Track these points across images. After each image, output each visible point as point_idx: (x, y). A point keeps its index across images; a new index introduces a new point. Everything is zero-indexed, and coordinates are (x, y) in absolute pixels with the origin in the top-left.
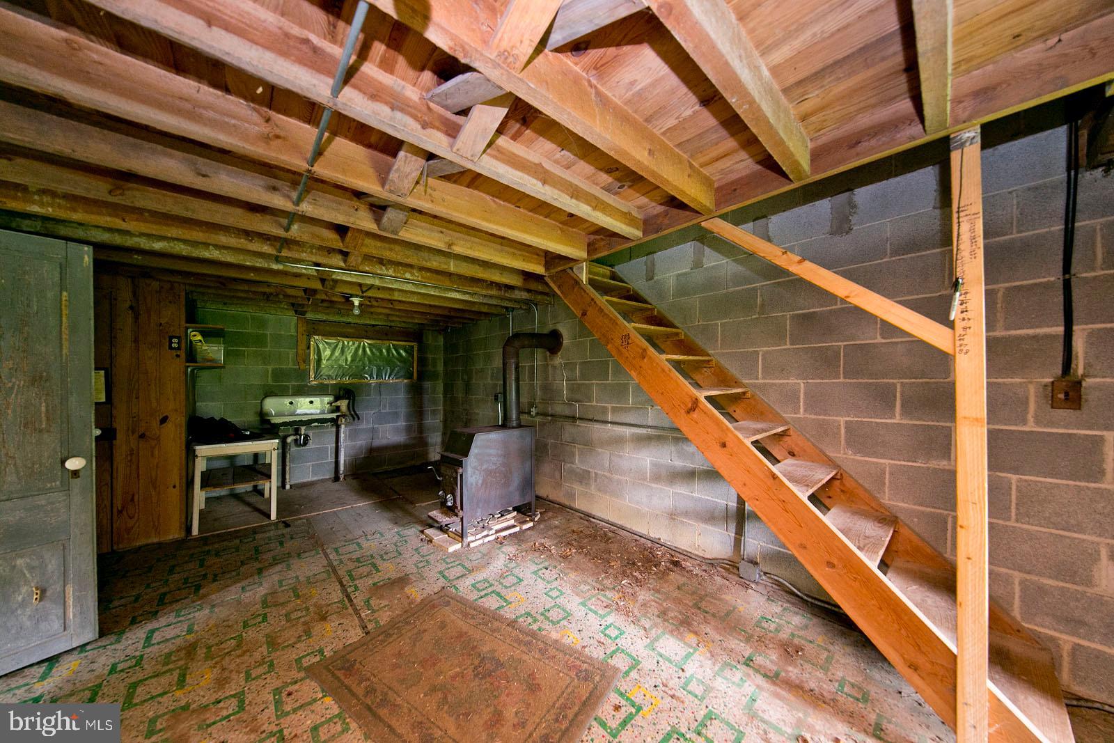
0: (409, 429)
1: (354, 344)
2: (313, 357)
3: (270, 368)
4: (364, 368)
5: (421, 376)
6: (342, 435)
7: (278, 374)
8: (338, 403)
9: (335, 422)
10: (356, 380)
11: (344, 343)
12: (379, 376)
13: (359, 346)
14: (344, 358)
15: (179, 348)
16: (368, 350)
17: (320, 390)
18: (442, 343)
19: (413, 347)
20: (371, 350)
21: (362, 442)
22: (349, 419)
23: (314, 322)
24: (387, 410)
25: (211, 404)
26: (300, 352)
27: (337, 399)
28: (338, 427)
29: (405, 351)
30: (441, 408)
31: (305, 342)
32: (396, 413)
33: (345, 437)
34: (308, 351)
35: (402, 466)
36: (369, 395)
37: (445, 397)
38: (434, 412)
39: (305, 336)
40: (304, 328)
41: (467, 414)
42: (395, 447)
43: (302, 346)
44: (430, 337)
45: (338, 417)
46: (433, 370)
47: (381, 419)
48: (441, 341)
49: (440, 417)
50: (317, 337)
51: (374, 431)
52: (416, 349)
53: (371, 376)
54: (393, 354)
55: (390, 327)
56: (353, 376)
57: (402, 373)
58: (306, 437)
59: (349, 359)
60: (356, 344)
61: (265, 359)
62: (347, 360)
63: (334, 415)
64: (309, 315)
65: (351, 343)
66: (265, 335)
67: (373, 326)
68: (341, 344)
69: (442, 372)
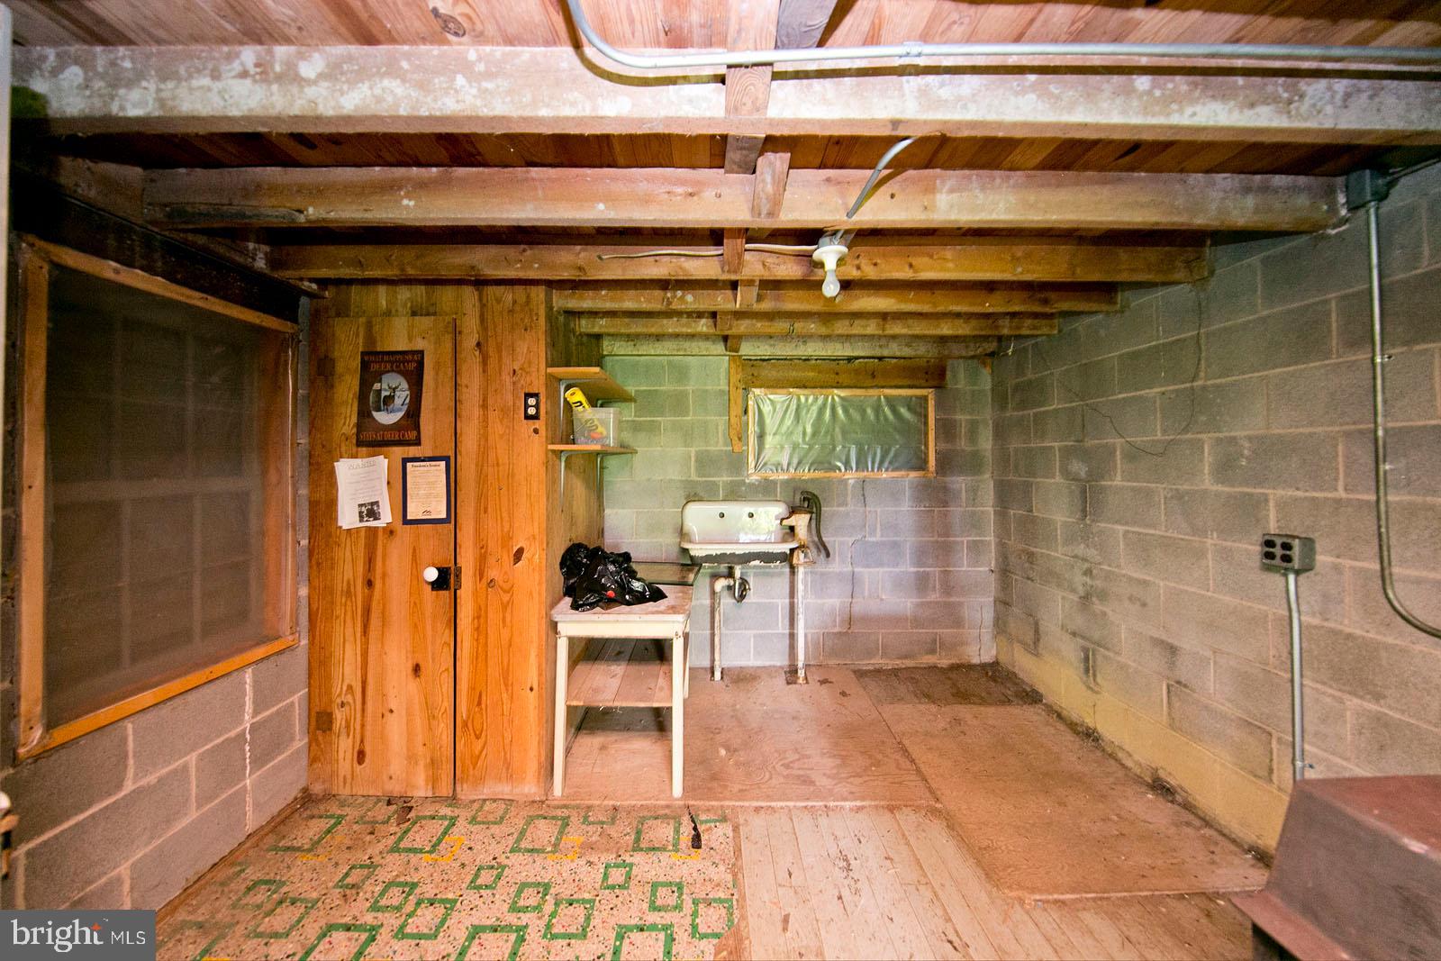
0: (922, 583)
1: (816, 399)
2: (753, 429)
3: (693, 450)
4: (834, 449)
5: (945, 464)
6: (800, 587)
7: (704, 462)
8: (792, 521)
9: (787, 558)
10: (818, 474)
11: (799, 399)
12: (861, 465)
13: (824, 405)
14: (800, 428)
15: (536, 417)
16: (840, 411)
17: (765, 491)
18: (988, 387)
19: (925, 398)
20: (846, 411)
21: (835, 601)
22: (812, 553)
23: (752, 363)
24: (877, 538)
25: (620, 511)
26: (734, 420)
27: (793, 511)
28: (793, 568)
29: (909, 409)
30: (991, 538)
31: (740, 401)
32: (895, 545)
33: (805, 590)
34: (744, 418)
35: (909, 663)
36: (844, 504)
37: (1002, 514)
38: (976, 548)
39: (741, 391)
40: (739, 377)
41: (1088, 572)
42: (895, 620)
43: (736, 410)
44: (961, 375)
45: (792, 550)
46: (968, 449)
47: (869, 554)
48: (986, 379)
49: (991, 559)
50: (757, 391)
51: (853, 579)
52: (931, 403)
53: (847, 464)
54: (885, 417)
55: (880, 359)
56: (816, 464)
57: (902, 459)
58: (744, 582)
59: (809, 430)
60: (820, 401)
61: (687, 435)
62: (804, 433)
63: (786, 548)
64: (747, 349)
65: (811, 399)
66: (684, 395)
67: (850, 359)
68: (795, 401)
69: (988, 454)
